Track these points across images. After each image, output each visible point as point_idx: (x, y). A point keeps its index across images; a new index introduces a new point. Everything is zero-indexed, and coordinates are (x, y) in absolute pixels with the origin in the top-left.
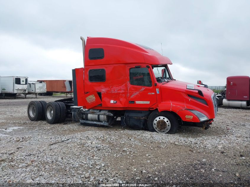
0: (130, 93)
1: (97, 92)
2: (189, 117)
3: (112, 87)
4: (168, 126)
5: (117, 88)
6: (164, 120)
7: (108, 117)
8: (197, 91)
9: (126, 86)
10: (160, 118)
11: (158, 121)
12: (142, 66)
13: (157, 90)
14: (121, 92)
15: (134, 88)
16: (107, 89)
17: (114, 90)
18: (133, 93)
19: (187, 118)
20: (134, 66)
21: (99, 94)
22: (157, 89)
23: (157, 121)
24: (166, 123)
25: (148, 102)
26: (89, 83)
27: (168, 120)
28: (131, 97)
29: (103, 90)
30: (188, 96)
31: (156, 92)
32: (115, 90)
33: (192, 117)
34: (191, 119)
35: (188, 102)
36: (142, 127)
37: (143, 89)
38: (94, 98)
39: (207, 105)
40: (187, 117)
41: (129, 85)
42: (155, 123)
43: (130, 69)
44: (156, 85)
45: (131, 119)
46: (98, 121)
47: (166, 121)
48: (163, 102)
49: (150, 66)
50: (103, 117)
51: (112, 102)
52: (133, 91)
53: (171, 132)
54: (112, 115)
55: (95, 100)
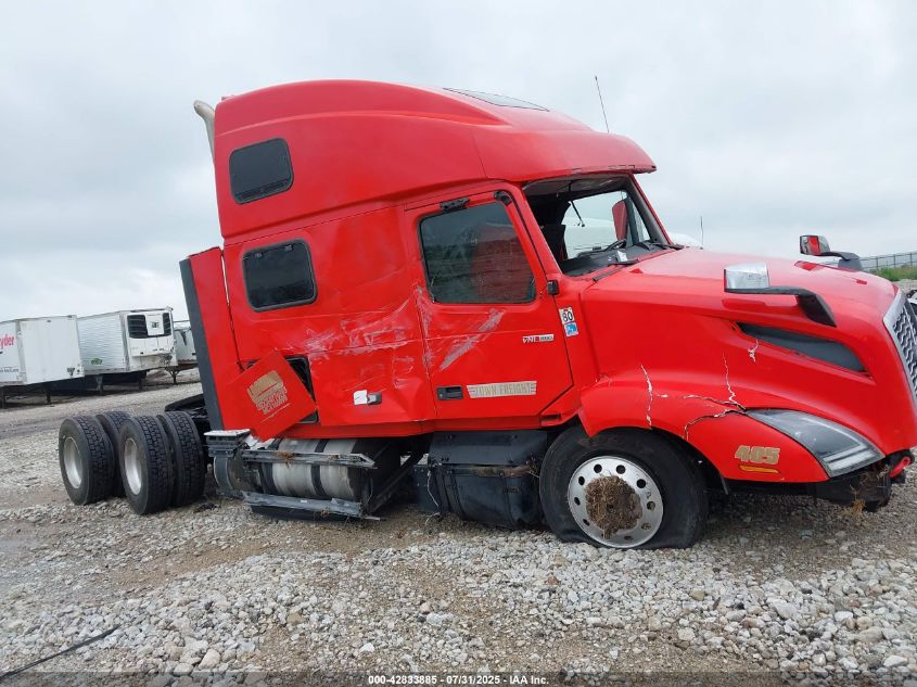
0: (435, 345)
1: (287, 355)
2: (757, 458)
3: (350, 327)
4: (650, 506)
5: (370, 330)
6: (623, 477)
7: (356, 473)
8: (792, 301)
9: (413, 312)
10: (598, 468)
11: (590, 485)
12: (473, 199)
13: (566, 316)
14: (395, 346)
15: (450, 318)
16: (329, 337)
17: (362, 339)
18: (448, 344)
19: (749, 464)
20: (434, 202)
21: (299, 366)
22: (561, 311)
23: (588, 481)
24: (631, 491)
25: (527, 388)
26: (249, 314)
27: (643, 475)
28: (445, 365)
29: (315, 346)
30: (738, 330)
31: (558, 329)
32: (366, 339)
33: (772, 454)
34: (770, 466)
35: (741, 367)
36: (516, 518)
37: (495, 318)
38: (280, 386)
39: (863, 371)
40: (743, 453)
41: (429, 309)
42: (577, 490)
43: (422, 222)
44: (556, 290)
45: (459, 479)
46: (321, 493)
47: (633, 484)
48: (606, 380)
49: (516, 191)
50: (333, 477)
51: (361, 397)
52: (446, 333)
53: (665, 539)
54: (370, 463)
55: (285, 398)
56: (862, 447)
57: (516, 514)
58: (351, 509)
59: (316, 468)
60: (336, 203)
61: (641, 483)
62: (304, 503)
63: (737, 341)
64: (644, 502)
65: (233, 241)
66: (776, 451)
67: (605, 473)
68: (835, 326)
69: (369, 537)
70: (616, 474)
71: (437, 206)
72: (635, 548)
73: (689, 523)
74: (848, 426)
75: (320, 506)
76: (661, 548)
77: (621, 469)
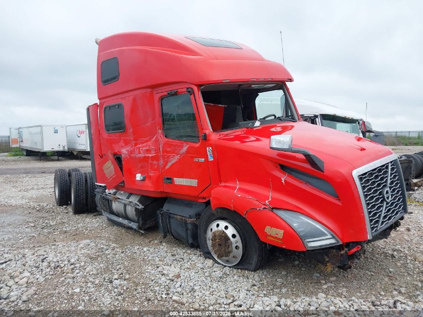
0: (163, 158)
1: (115, 154)
2: (274, 233)
3: (136, 145)
4: (237, 247)
5: (142, 147)
6: (227, 231)
7: (137, 211)
9: (157, 141)
12: (179, 90)
14: (150, 155)
15: (170, 145)
16: (129, 148)
17: (139, 150)
18: (168, 157)
20: (165, 91)
21: (118, 159)
22: (207, 148)
23: (214, 231)
24: (229, 239)
25: (194, 183)
26: (105, 134)
27: (235, 232)
28: (167, 167)
29: (124, 152)
30: (279, 167)
31: (206, 157)
32: (141, 151)
34: (279, 239)
37: (185, 149)
38: (112, 167)
39: (338, 198)
40: (268, 230)
41: (163, 140)
42: (210, 235)
43: (162, 99)
44: (206, 138)
45: (171, 220)
46: (126, 217)
47: (230, 235)
48: (223, 184)
49: (195, 88)
50: (131, 211)
51: (139, 177)
52: (168, 152)
53: (242, 265)
54: (141, 207)
55: (113, 173)
56: (329, 236)
57: (190, 241)
58: (134, 226)
59: (125, 205)
60: (132, 88)
61: (234, 236)
62: (120, 220)
63: (277, 173)
64: (234, 245)
66: (282, 232)
67: (220, 228)
68: (323, 172)
69: (139, 239)
70: (224, 230)
71: (166, 93)
72: (230, 267)
73: (255, 259)
74: (323, 224)
75: (125, 222)
76: (241, 269)
77: (226, 228)
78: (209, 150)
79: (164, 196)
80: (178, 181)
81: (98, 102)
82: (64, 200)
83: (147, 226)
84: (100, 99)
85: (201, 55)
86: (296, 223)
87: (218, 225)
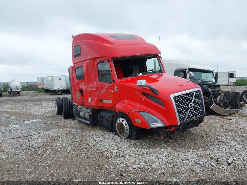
0: (99, 90)
1: (80, 89)
2: (138, 121)
3: (88, 85)
4: (127, 129)
5: (91, 86)
6: (123, 123)
7: (90, 115)
8: (149, 89)
12: (104, 60)
14: (94, 90)
15: (101, 85)
16: (86, 86)
18: (101, 90)
19: (137, 123)
20: (99, 60)
21: (81, 91)
23: (118, 123)
24: (123, 126)
26: (76, 81)
28: (100, 95)
29: (84, 88)
30: (142, 94)
31: (115, 90)
32: (90, 88)
34: (140, 124)
35: (142, 103)
37: (107, 86)
38: (79, 95)
39: (164, 106)
40: (136, 120)
41: (99, 83)
42: (117, 125)
43: (98, 64)
44: (114, 81)
45: (103, 119)
46: (85, 119)
47: (124, 124)
48: (121, 102)
49: (110, 59)
50: (87, 116)
51: (90, 100)
52: (101, 88)
53: (130, 137)
54: (91, 113)
55: (79, 98)
56: (160, 123)
57: (110, 128)
58: (88, 122)
59: (85, 113)
61: (126, 124)
62: (83, 120)
63: (141, 96)
64: (126, 128)
65: (75, 65)
66: (141, 120)
67: (120, 121)
68: (158, 95)
69: (90, 128)
70: (122, 122)
71: (99, 62)
72: (125, 138)
73: (134, 135)
74: (158, 118)
75: (85, 121)
76: (129, 139)
77: (123, 121)
78: (116, 86)
79: (100, 108)
80: (105, 101)
81: (73, 65)
82: (59, 112)
83: (94, 123)
84: (74, 64)
85: (114, 44)
86: (147, 117)
87: (120, 120)
